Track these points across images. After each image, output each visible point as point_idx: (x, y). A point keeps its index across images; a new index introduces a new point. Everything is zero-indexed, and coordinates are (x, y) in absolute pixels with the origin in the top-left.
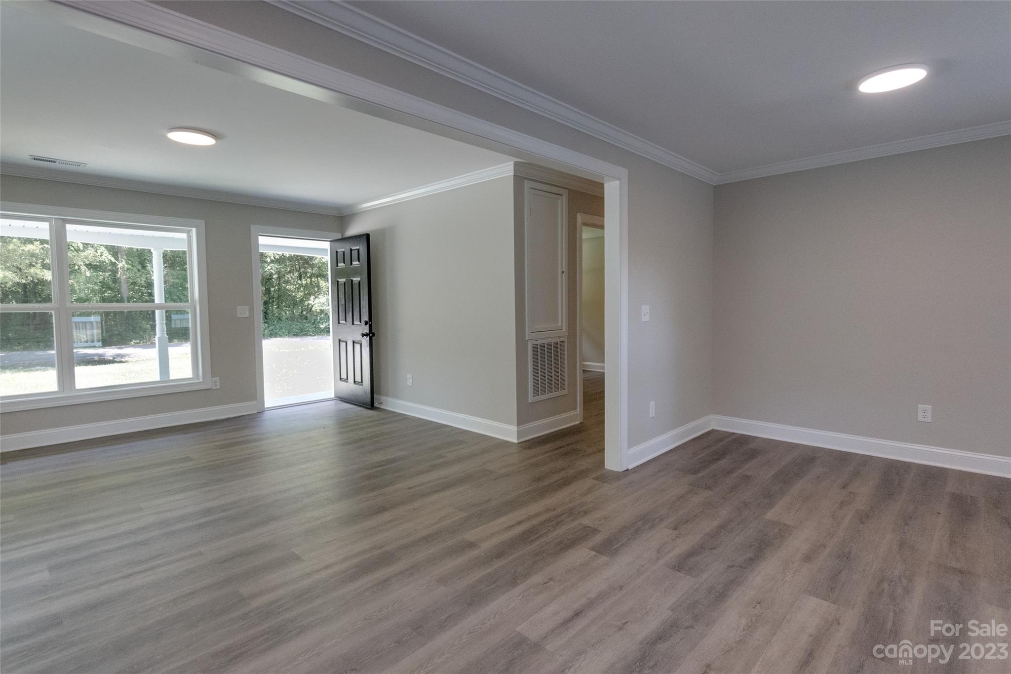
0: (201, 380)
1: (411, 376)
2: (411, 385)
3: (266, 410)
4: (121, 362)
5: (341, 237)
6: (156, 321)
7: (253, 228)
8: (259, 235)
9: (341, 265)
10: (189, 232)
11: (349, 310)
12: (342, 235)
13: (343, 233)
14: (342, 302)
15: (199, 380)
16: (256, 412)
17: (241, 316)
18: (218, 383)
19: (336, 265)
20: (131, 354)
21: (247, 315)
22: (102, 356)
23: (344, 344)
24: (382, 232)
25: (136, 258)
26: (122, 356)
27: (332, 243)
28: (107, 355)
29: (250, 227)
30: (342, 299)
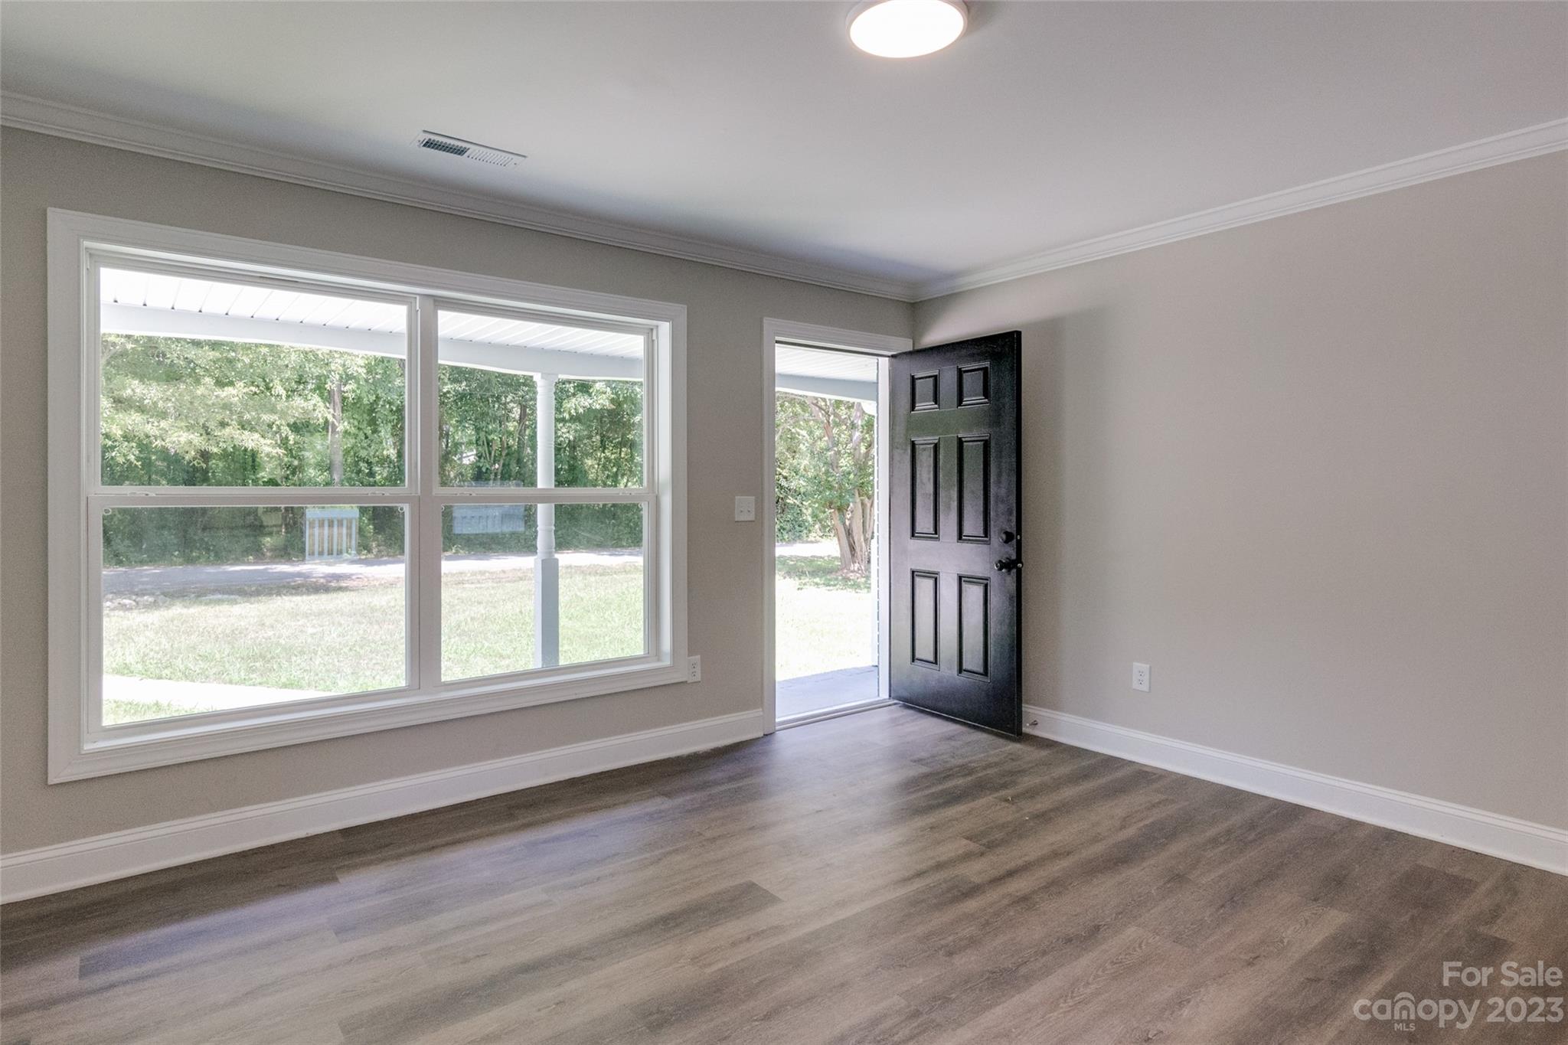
0: (667, 662)
1: (1145, 667)
2: (1145, 687)
3: (777, 728)
4: (340, 589)
5: (910, 349)
6: (537, 526)
7: (768, 323)
8: (777, 342)
9: (925, 406)
10: (650, 333)
11: (949, 508)
12: (914, 344)
13: (915, 335)
14: (925, 487)
15: (659, 660)
16: (762, 735)
17: (742, 518)
18: (698, 669)
19: (908, 406)
20: (352, 575)
21: (751, 517)
22: (308, 577)
23: (930, 582)
24: (1053, 328)
25: (365, 415)
26: (338, 577)
27: (893, 360)
28: (314, 575)
29: (761, 322)
30: (925, 480)
